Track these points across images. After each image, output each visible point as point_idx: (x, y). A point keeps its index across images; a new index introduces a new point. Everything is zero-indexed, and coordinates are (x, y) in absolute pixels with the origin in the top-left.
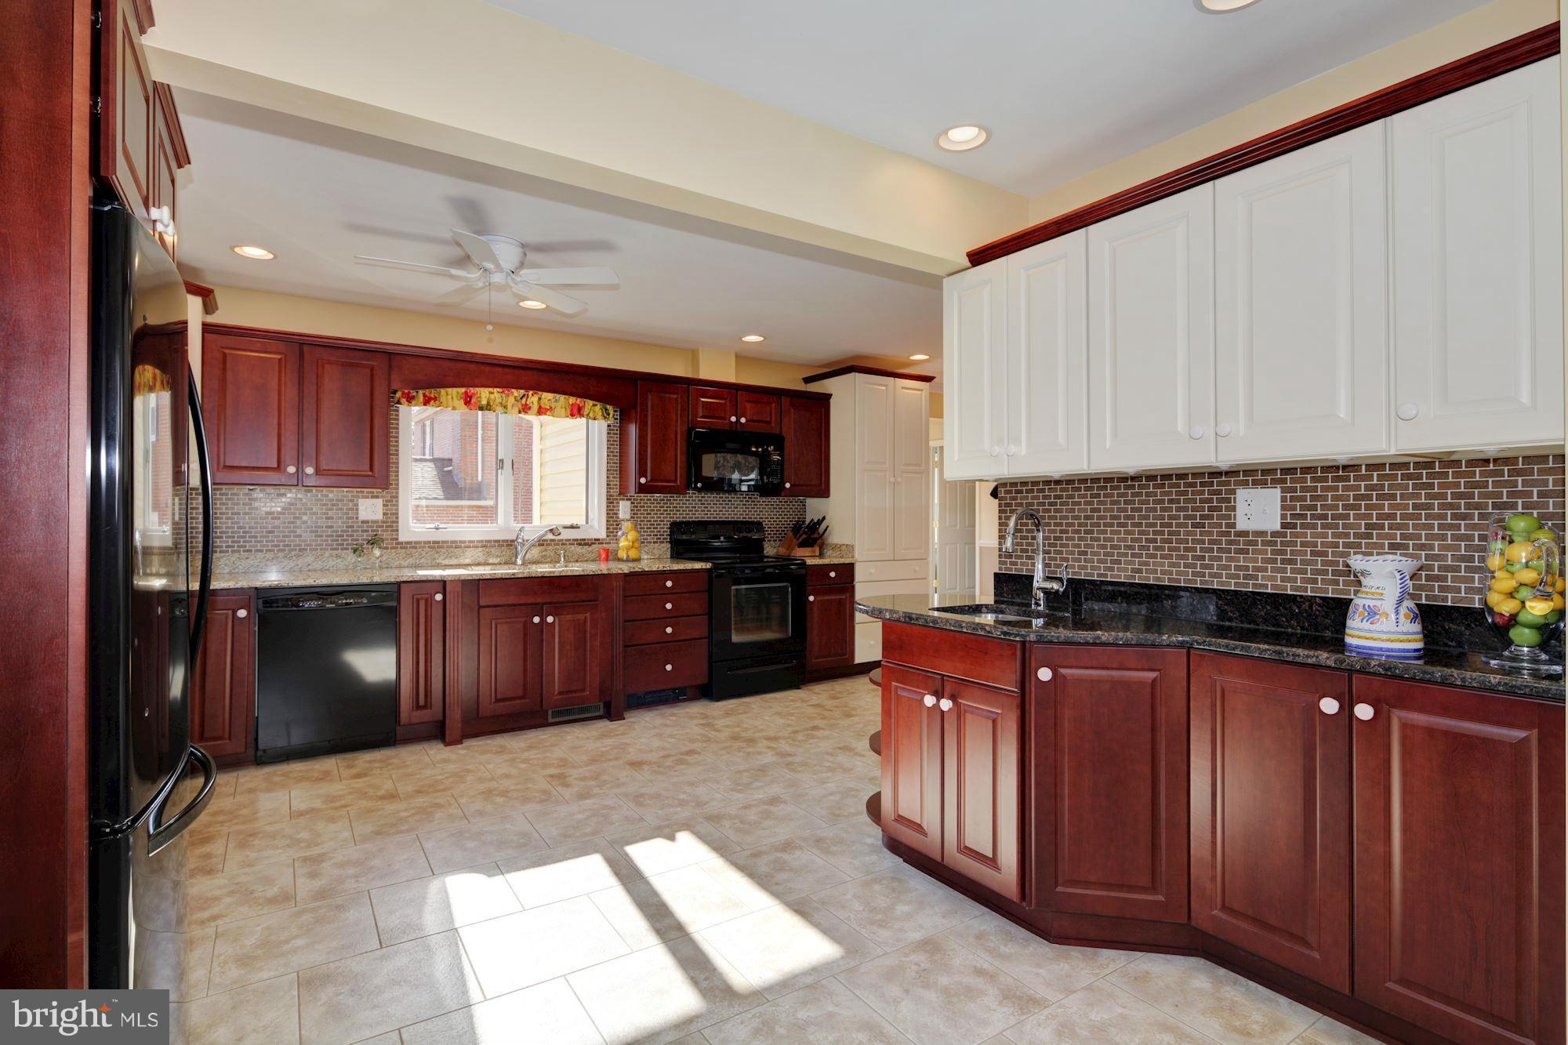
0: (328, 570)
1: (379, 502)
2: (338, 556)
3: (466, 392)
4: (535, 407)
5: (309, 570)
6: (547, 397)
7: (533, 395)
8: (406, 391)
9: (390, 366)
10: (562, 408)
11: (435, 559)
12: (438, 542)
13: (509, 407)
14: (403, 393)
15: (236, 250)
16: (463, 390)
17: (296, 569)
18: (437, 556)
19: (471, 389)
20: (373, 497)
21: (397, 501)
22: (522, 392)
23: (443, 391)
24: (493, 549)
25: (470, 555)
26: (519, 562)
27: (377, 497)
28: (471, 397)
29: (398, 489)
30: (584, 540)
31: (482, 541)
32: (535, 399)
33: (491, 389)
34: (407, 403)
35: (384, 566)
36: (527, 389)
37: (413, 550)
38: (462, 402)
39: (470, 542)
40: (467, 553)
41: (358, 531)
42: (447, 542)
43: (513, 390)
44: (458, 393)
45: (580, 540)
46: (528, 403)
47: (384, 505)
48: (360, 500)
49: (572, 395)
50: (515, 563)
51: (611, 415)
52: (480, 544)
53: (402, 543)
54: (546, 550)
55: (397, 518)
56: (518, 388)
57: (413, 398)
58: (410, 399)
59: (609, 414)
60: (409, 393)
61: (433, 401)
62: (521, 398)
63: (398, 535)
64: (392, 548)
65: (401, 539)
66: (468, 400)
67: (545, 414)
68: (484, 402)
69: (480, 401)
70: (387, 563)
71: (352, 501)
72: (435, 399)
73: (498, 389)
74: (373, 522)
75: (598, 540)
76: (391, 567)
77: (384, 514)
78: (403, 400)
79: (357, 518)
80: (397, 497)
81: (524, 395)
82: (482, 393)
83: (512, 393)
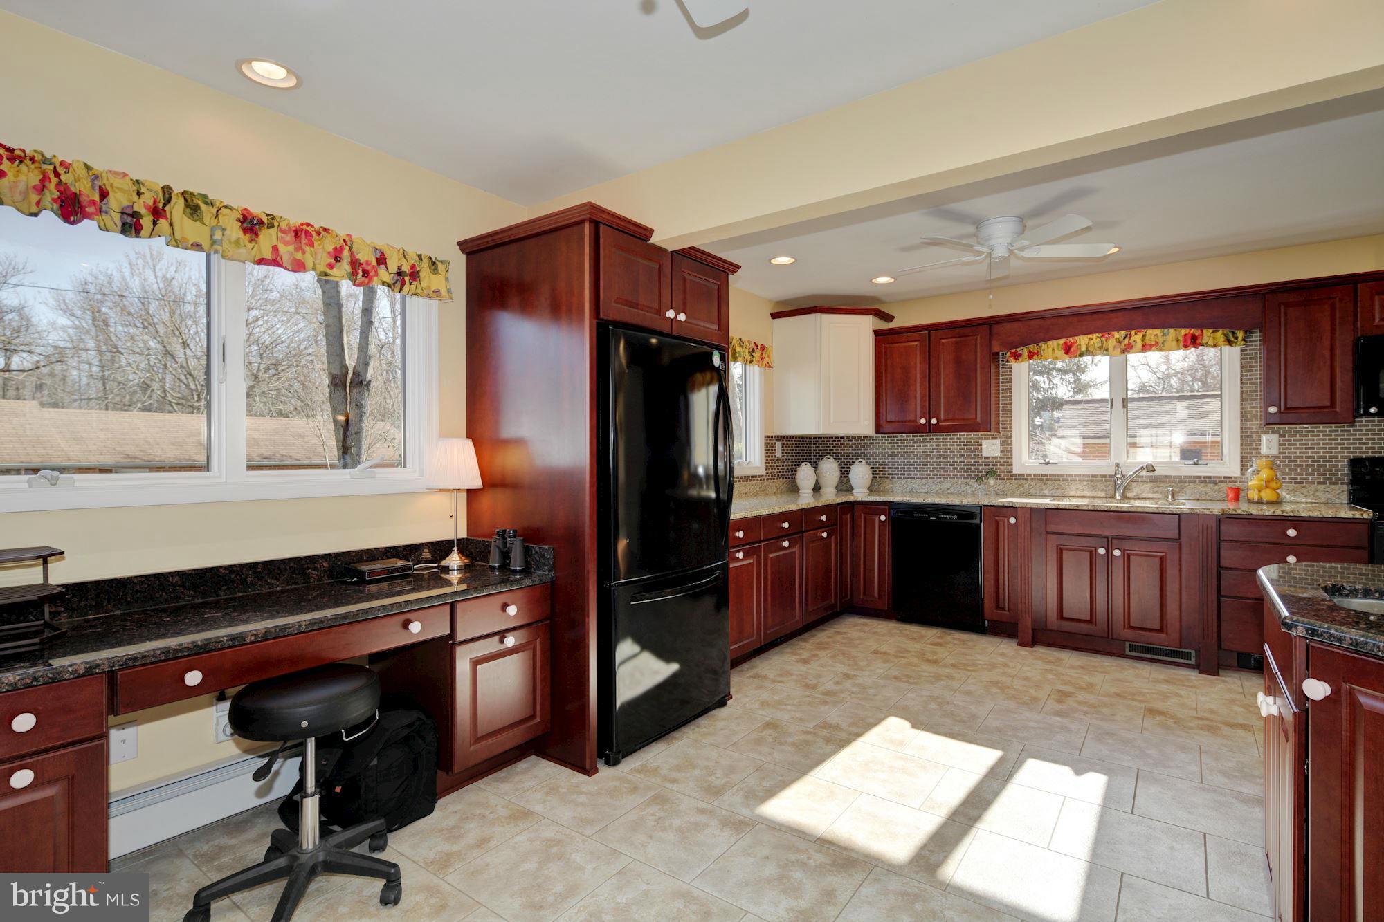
0: (960, 494)
1: (998, 442)
2: (967, 484)
3: (1066, 343)
4: (1139, 345)
5: (948, 493)
6: (1152, 334)
7: (1136, 334)
8: (1014, 351)
9: (990, 334)
10: (1172, 341)
11: (1042, 490)
12: (1046, 476)
13: (1110, 349)
14: (1011, 353)
15: (873, 281)
16: (1062, 341)
17: (940, 491)
18: (1044, 487)
19: (1070, 339)
20: (993, 438)
21: (1011, 441)
22: (1123, 333)
23: (1043, 345)
24: (1098, 484)
25: (1074, 488)
26: (1118, 496)
27: (996, 438)
28: (1070, 347)
29: (1011, 431)
30: (1210, 477)
31: (1088, 476)
32: (1139, 337)
33: (1090, 336)
34: (1014, 361)
35: (1001, 493)
36: (1129, 329)
37: (1024, 482)
38: (1063, 352)
39: (1076, 476)
40: (1072, 486)
41: (982, 465)
42: (1055, 475)
43: (1113, 333)
44: (1059, 345)
45: (1204, 477)
46: (1131, 342)
47: (1001, 445)
48: (983, 441)
49: (1184, 327)
50: (1114, 497)
51: (1240, 339)
52: (1086, 479)
53: (1015, 475)
54: (1158, 487)
55: (1012, 455)
56: (1118, 330)
57: (1020, 355)
58: (1017, 357)
59: (1237, 338)
60: (1016, 352)
61: (1035, 356)
62: (1124, 339)
63: (1012, 468)
64: (1007, 479)
65: (1016, 470)
66: (1067, 350)
67: (1150, 350)
68: (1084, 349)
69: (1080, 348)
70: (1003, 491)
71: (978, 442)
72: (1038, 353)
73: (1097, 335)
74: (993, 458)
75: (1230, 478)
76: (1006, 495)
77: (1001, 452)
78: (1011, 359)
79: (981, 455)
80: (1011, 438)
81: (1126, 336)
82: (1082, 341)
83: (1113, 336)
